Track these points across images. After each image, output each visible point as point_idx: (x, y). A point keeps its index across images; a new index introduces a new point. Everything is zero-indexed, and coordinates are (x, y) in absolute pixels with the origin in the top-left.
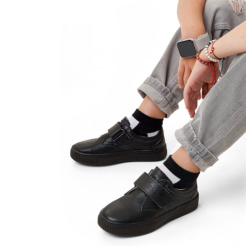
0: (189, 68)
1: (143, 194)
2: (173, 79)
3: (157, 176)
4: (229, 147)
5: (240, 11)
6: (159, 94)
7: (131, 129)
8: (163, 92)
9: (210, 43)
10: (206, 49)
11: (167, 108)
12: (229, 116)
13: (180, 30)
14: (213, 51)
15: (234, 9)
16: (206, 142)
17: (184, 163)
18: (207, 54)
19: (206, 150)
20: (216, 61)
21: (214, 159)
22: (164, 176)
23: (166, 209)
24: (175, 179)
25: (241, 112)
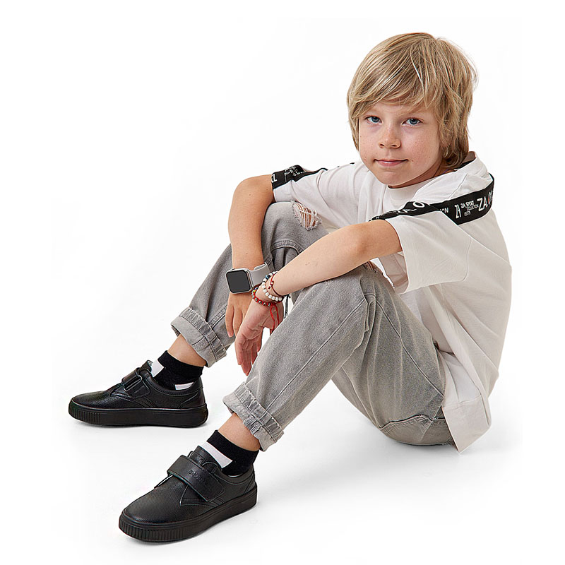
0: (239, 309)
1: (181, 484)
2: (218, 312)
3: (199, 459)
4: (298, 414)
5: (311, 224)
6: (196, 331)
7: (151, 375)
8: (202, 328)
9: (269, 276)
10: (263, 283)
11: (206, 351)
12: (297, 368)
13: (230, 247)
14: (272, 285)
15: (303, 221)
16: (267, 406)
17: (237, 437)
18: (265, 291)
19: (269, 416)
20: (277, 299)
21: (280, 430)
22: (209, 458)
23: (213, 502)
24: (224, 461)
25: (313, 362)
